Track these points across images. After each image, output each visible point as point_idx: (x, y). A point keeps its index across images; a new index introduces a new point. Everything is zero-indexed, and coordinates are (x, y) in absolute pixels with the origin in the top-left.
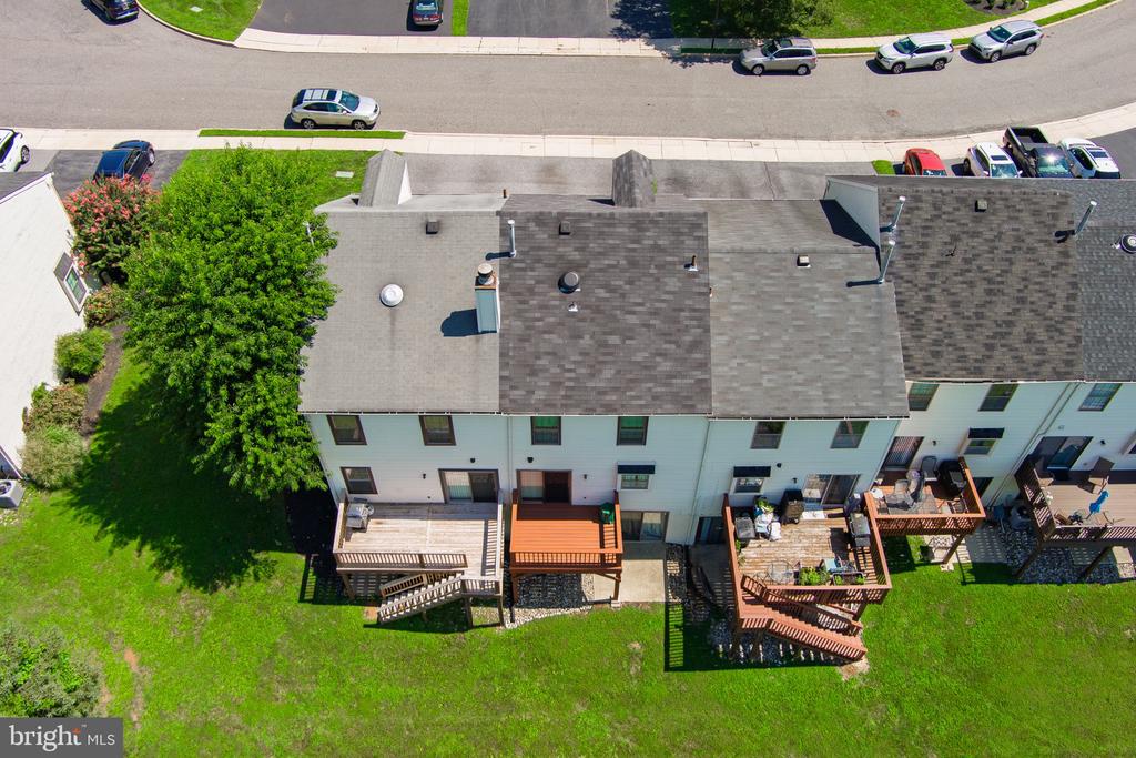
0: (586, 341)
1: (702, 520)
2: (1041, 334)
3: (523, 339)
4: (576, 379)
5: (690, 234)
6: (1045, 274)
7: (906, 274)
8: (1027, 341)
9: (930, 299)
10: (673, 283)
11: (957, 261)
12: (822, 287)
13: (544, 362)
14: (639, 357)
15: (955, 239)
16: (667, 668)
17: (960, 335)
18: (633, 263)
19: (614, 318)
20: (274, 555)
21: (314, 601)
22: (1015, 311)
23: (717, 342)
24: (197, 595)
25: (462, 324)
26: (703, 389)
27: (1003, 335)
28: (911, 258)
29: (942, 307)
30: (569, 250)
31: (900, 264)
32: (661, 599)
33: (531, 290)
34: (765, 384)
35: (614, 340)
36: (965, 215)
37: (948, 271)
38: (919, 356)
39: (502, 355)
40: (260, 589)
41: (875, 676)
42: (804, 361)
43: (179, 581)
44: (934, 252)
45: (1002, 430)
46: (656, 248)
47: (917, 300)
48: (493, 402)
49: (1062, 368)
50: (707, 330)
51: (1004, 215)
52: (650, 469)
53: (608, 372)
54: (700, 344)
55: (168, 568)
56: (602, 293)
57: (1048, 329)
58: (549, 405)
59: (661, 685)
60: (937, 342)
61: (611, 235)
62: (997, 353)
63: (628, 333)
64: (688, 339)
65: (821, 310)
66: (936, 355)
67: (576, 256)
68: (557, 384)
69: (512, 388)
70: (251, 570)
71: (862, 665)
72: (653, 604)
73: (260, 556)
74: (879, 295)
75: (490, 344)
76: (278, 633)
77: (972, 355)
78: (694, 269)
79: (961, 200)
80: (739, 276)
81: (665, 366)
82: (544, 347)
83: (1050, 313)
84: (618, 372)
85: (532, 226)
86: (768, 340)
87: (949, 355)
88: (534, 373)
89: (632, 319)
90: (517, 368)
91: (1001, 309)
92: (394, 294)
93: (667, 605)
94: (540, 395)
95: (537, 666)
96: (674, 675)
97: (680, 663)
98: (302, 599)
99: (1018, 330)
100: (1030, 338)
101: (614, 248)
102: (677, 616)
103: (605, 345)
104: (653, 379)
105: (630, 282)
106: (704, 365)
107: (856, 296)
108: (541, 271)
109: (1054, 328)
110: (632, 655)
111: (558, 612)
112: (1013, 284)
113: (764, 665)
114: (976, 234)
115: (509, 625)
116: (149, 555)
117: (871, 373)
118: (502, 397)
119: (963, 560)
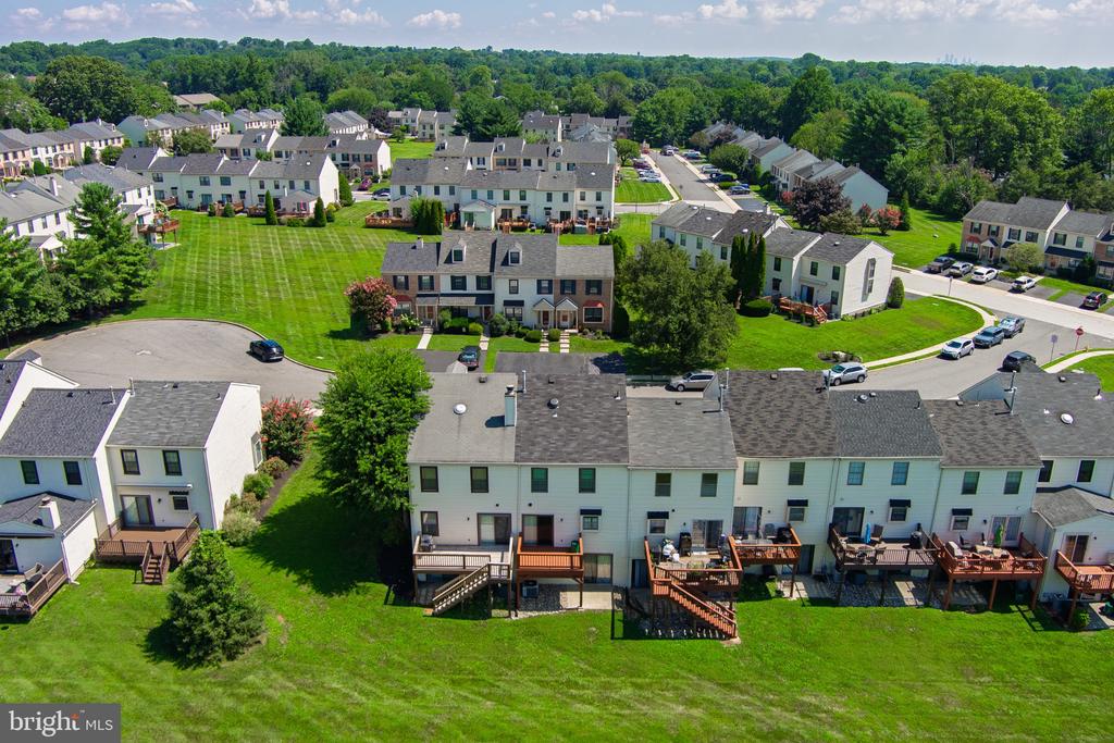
0: (562, 430)
1: (634, 561)
2: (812, 435)
3: (528, 429)
4: (556, 448)
5: (616, 384)
6: (812, 407)
7: (735, 408)
8: (806, 438)
9: (750, 419)
10: (607, 405)
11: (762, 402)
12: (689, 413)
13: (539, 439)
14: (590, 438)
15: (760, 392)
16: (612, 638)
17: (767, 435)
18: (586, 396)
19: (575, 420)
20: (368, 584)
21: (394, 604)
22: (796, 425)
23: (632, 436)
24: (321, 598)
25: (497, 422)
26: (625, 453)
27: (790, 436)
28: (738, 401)
29: (756, 423)
30: (553, 390)
31: (731, 404)
32: (611, 608)
33: (533, 408)
34: (658, 452)
35: (577, 430)
36: (765, 381)
37: (758, 407)
38: (744, 446)
39: (517, 436)
40: (360, 598)
41: (745, 644)
42: (681, 444)
43: (310, 589)
44: (749, 398)
45: (807, 501)
46: (598, 389)
47: (742, 420)
48: (512, 457)
49: (826, 451)
50: (626, 425)
51: (786, 381)
52: (599, 512)
53: (573, 444)
54: (623, 431)
55: (304, 583)
56: (570, 409)
57: (816, 433)
58: (541, 459)
59: (608, 646)
60: (754, 439)
61: (577, 384)
62: (789, 444)
63: (584, 426)
64: (615, 429)
65: (688, 423)
66: (754, 445)
67: (557, 392)
68: (546, 450)
69: (522, 451)
70: (354, 590)
71: (737, 640)
72: (605, 611)
73: (361, 584)
74: (721, 416)
75: (511, 432)
76: (370, 616)
77: (774, 445)
78: (619, 398)
79: (763, 375)
80: (644, 409)
81: (605, 442)
82: (539, 433)
83: (816, 425)
84: (579, 444)
85: (535, 380)
86: (660, 435)
87: (761, 445)
88: (533, 445)
89: (586, 420)
90: (524, 443)
91: (789, 424)
92: (461, 408)
93: (613, 611)
94: (536, 454)
95: (532, 635)
96: (617, 643)
97: (621, 635)
98: (386, 603)
99: (799, 434)
100: (807, 437)
101: (577, 389)
102: (619, 615)
103: (572, 432)
104: (598, 448)
105: (585, 404)
106: (625, 441)
107: (707, 417)
108: (538, 399)
109: (819, 432)
110: (590, 634)
111: (545, 613)
112: (794, 412)
113: (674, 639)
114: (773, 390)
115: (514, 618)
116: (293, 577)
117: (717, 449)
118: (516, 455)
119: (803, 596)
